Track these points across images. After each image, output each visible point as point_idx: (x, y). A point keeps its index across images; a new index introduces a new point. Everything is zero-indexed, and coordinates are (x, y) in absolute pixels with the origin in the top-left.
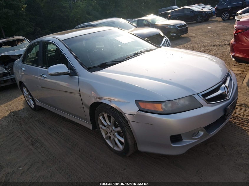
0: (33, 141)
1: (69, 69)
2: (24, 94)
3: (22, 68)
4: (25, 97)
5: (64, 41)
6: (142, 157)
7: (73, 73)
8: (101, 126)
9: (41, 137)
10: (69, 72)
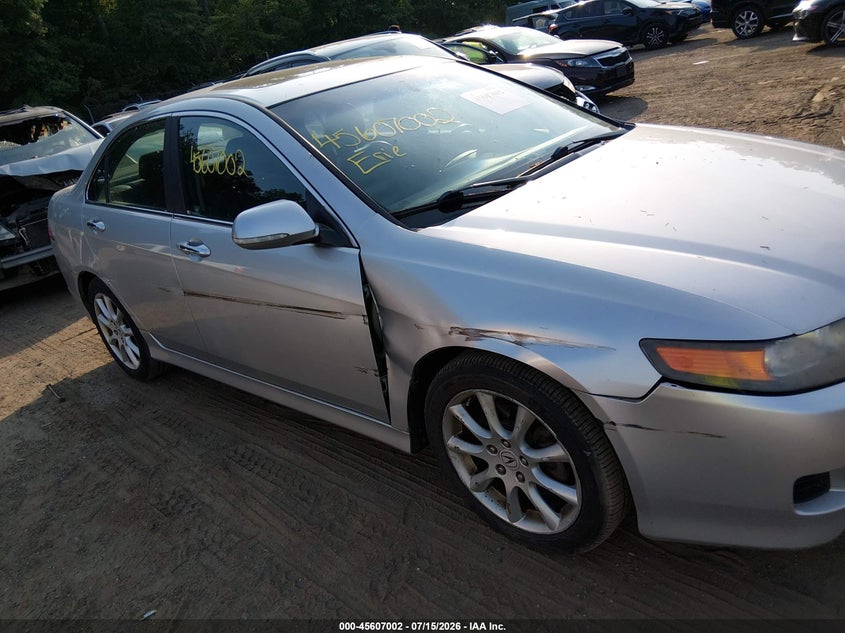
0: (167, 502)
1: (315, 220)
2: (100, 317)
3: (91, 222)
4: (100, 332)
5: (276, 110)
6: (632, 554)
7: (330, 234)
8: (452, 442)
9: (193, 481)
10: (317, 233)
